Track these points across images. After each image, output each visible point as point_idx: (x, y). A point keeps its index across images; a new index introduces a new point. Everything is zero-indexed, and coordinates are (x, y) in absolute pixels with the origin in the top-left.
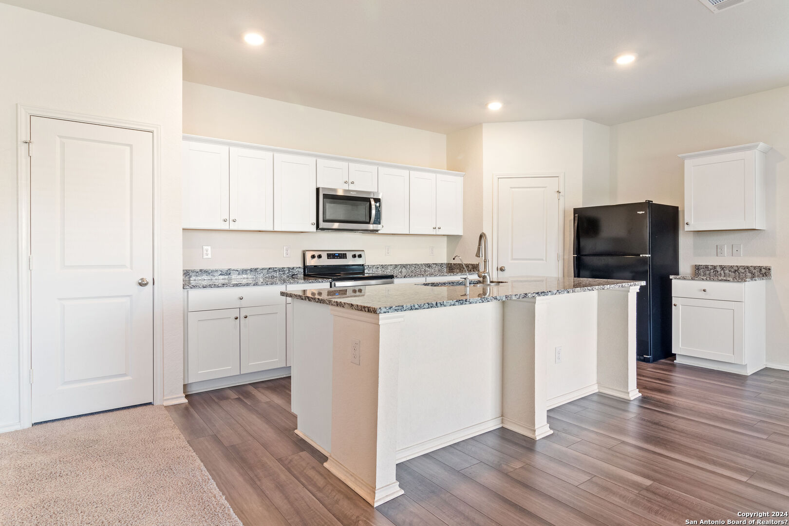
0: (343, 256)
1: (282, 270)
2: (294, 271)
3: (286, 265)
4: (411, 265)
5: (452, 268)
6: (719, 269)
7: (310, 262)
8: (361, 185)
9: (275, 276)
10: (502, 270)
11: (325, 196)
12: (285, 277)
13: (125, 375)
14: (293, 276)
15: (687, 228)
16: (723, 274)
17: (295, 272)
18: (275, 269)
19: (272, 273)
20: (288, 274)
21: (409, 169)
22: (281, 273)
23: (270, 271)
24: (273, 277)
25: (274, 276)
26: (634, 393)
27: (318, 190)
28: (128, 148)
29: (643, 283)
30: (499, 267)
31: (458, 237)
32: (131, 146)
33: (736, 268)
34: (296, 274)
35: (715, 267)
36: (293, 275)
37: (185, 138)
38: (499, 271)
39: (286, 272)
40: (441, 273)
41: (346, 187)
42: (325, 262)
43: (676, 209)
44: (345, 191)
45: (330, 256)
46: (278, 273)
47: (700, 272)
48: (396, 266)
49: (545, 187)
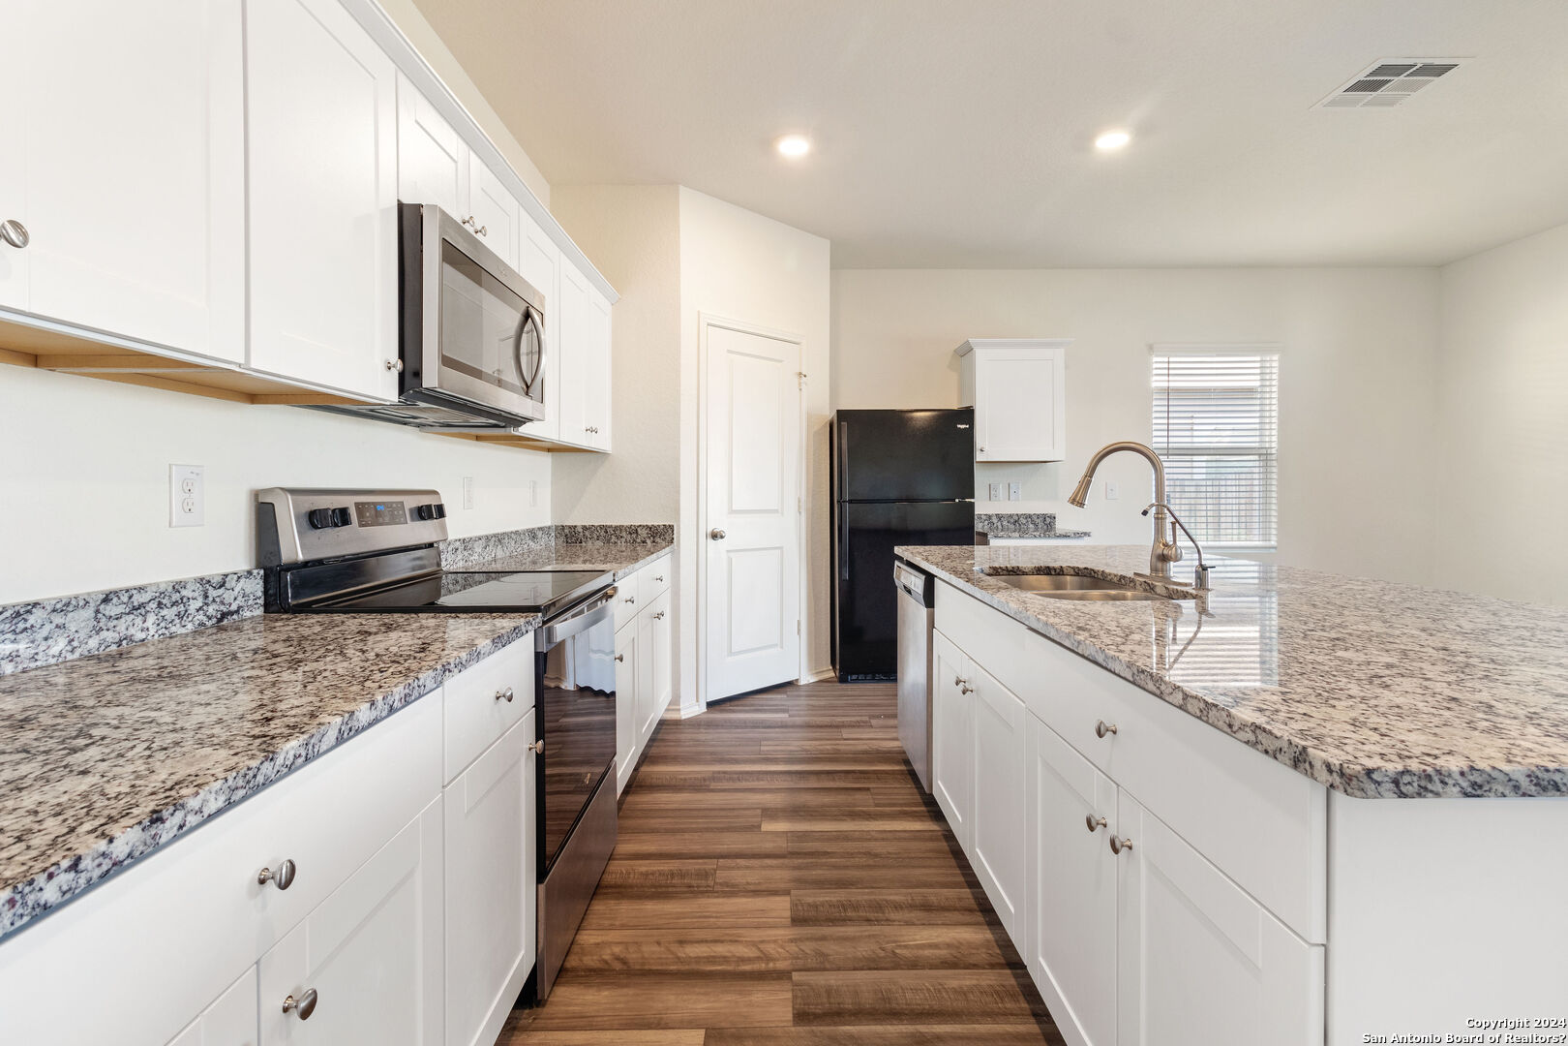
1: (171, 596)
2: (228, 596)
3: (190, 570)
6: (995, 520)
9: (140, 636)
16: (1000, 527)
17: (231, 598)
18: (138, 599)
19: (122, 625)
20: (201, 617)
22: (169, 613)
23: (111, 610)
25: (129, 639)
30: (710, 530)
33: (1017, 518)
34: (234, 607)
35: (990, 517)
36: (224, 615)
38: (710, 541)
39: (194, 605)
46: (151, 619)
49: (781, 361)
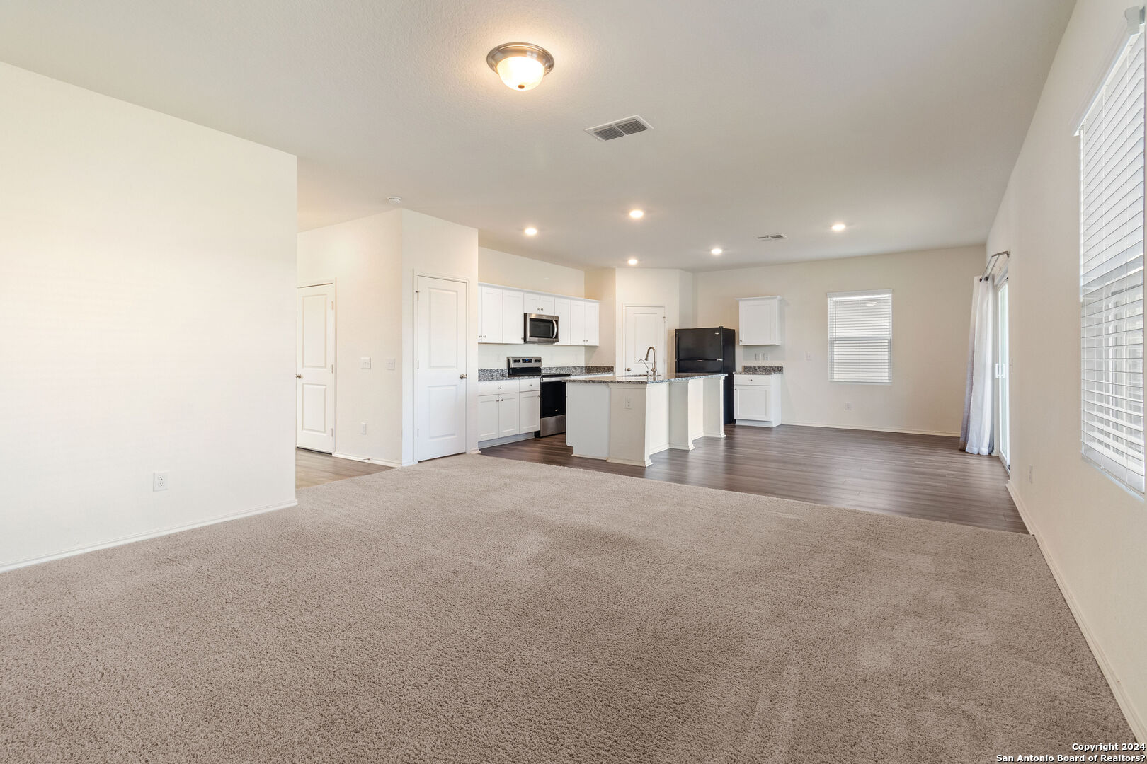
0: (530, 361)
1: (497, 370)
2: (504, 371)
4: (565, 367)
5: (589, 370)
6: (757, 368)
7: (512, 365)
8: (547, 312)
10: (628, 370)
11: (531, 319)
12: (499, 375)
13: (454, 435)
14: (503, 375)
15: (741, 343)
16: (759, 370)
19: (492, 373)
21: (571, 299)
24: (493, 376)
26: (723, 435)
27: (525, 315)
28: (455, 293)
29: (727, 375)
31: (595, 347)
32: (457, 292)
33: (766, 368)
34: (505, 373)
35: (755, 367)
37: (479, 285)
39: (498, 372)
40: (581, 374)
41: (538, 313)
42: (522, 365)
43: (734, 330)
44: (537, 315)
45: (525, 361)
47: (747, 370)
48: (557, 368)
49: (654, 314)
